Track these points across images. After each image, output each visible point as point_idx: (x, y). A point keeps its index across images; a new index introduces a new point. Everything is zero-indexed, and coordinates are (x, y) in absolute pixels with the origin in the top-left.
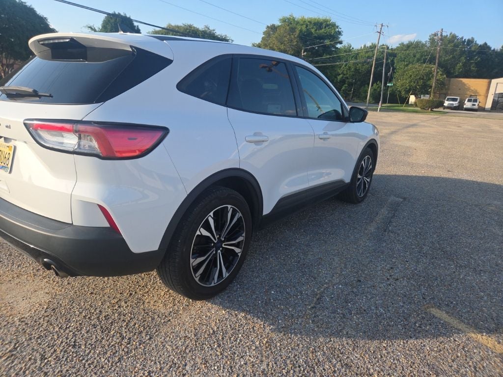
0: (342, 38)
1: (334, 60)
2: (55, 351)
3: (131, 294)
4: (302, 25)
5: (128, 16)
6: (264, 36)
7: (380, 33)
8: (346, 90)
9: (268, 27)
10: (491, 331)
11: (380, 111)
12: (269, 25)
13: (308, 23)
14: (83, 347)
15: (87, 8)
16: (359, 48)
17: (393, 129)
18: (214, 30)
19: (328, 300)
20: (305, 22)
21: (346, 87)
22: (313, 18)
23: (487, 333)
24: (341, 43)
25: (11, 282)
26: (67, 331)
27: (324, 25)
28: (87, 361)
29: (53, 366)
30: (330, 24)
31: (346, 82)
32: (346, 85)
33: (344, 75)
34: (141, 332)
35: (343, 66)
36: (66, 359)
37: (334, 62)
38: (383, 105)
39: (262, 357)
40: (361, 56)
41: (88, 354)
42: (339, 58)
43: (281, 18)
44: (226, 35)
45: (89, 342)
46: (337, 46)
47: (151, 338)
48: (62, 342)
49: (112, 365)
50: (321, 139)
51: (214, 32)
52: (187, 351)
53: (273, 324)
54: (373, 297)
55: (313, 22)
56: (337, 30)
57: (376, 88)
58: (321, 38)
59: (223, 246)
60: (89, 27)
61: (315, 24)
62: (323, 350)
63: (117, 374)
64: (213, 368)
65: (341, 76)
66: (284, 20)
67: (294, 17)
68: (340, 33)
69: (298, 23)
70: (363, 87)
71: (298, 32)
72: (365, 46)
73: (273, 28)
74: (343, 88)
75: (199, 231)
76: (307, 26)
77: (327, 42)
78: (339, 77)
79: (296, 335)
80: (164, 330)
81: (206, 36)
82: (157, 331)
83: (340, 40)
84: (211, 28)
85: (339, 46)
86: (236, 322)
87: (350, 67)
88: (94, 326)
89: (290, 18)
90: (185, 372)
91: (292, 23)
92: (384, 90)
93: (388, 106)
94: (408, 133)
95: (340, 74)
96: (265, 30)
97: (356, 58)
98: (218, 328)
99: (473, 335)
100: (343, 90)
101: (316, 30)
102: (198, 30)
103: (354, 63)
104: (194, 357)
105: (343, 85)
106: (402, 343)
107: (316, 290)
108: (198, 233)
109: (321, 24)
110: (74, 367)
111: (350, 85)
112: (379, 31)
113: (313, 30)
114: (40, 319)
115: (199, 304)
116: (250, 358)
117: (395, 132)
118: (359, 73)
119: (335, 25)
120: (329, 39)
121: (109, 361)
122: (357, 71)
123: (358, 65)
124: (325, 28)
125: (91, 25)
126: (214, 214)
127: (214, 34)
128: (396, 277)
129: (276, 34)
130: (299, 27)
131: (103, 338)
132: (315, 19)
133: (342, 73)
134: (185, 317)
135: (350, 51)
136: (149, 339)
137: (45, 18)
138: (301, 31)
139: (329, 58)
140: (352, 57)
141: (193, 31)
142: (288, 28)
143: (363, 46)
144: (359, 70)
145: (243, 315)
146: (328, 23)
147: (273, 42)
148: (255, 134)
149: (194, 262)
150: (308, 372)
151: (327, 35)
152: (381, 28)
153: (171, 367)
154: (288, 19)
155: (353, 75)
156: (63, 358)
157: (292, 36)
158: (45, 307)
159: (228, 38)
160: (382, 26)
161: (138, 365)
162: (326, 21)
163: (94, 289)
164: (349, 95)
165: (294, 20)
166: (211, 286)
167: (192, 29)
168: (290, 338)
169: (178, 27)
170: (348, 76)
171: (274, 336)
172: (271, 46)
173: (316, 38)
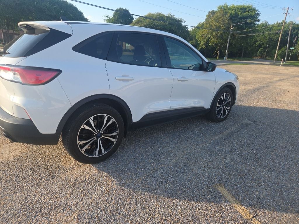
0: (259, 18)
1: (254, 32)
2: (7, 177)
3: (57, 157)
4: (232, 10)
5: (127, 9)
6: (206, 18)
7: (287, 14)
8: (262, 51)
9: (209, 12)
10: (250, 205)
11: (282, 65)
12: (210, 11)
13: (237, 9)
14: (20, 178)
15: (97, 6)
16: (273, 24)
17: (282, 77)
18: (174, 16)
19: (158, 173)
20: (234, 8)
21: (262, 49)
22: (240, 5)
23: (247, 206)
24: (259, 21)
25: (8, 144)
26: (18, 170)
27: (247, 10)
28: (18, 184)
29: (3, 183)
30: (252, 9)
31: (262, 47)
32: (262, 48)
33: (261, 42)
34: (50, 175)
35: (261, 36)
36: (10, 182)
37: (254, 33)
38: (287, 62)
39: (102, 196)
40: (274, 29)
41: (20, 181)
42: (257, 31)
43: (219, 6)
44: (181, 18)
45: (24, 176)
46: (256, 23)
47: (53, 178)
48: (12, 174)
49: (28, 188)
50: (178, 80)
51: (174, 17)
52: (66, 187)
53: (119, 181)
54: (187, 175)
55: (240, 8)
56: (256, 12)
57: (284, 50)
58: (245, 18)
59: (102, 136)
60: (106, 16)
61: (241, 9)
62: (137, 198)
63: (28, 192)
64: (73, 197)
65: (259, 42)
66: (220, 8)
67: (227, 6)
68: (258, 14)
69: (229, 9)
70: (274, 50)
71: (229, 14)
72: (277, 22)
73: (213, 13)
74: (260, 50)
75: (83, 126)
76: (235, 10)
77: (249, 21)
78: (257, 43)
79: (127, 188)
80: (61, 175)
81: (169, 19)
82: (58, 176)
83: (258, 19)
84: (172, 15)
85: (257, 23)
86: (100, 177)
87: (265, 37)
88: (31, 169)
89: (225, 6)
90: (58, 197)
91: (226, 9)
92: (288, 52)
93: (289, 63)
94: (292, 81)
95: (258, 41)
96: (207, 14)
97: (270, 31)
98: (89, 179)
99: (236, 206)
100: (260, 52)
101: (241, 13)
102: (164, 16)
103: (268, 34)
104: (67, 191)
105: (260, 48)
106: (186, 202)
107: (155, 167)
108: (82, 127)
109: (246, 9)
110: (11, 186)
111: (265, 48)
112: (286, 13)
113: (239, 13)
114: (10, 162)
115: (87, 165)
116: (95, 196)
117: (284, 79)
118: (272, 40)
119: (255, 9)
120: (251, 18)
121: (27, 186)
122: (270, 39)
123: (271, 35)
124: (248, 11)
125: (107, 15)
126: (93, 118)
127: (174, 18)
128: (210, 167)
129: (214, 16)
130: (230, 12)
131: (31, 175)
132: (242, 6)
133: (260, 40)
134: (76, 171)
135: (266, 26)
136: (51, 179)
137: (82, 12)
138: (231, 14)
139: (249, 31)
140: (268, 30)
141: (161, 16)
142: (222, 12)
143: (276, 23)
144: (272, 38)
145: (106, 174)
146: (250, 8)
147: (212, 22)
148: (123, 76)
149: (80, 143)
150: (120, 208)
151: (249, 16)
152: (288, 11)
153: (54, 193)
154: (223, 6)
155: (268, 42)
156: (9, 181)
157: (225, 18)
158: (15, 157)
159: (182, 20)
160: (288, 9)
161: (39, 190)
162: (249, 7)
163: (41, 152)
164: (263, 55)
165: (227, 7)
166: (93, 157)
167: (161, 15)
168: (123, 189)
169: (153, 14)
170: (263, 42)
171: (115, 187)
172: (210, 24)
173: (241, 18)
